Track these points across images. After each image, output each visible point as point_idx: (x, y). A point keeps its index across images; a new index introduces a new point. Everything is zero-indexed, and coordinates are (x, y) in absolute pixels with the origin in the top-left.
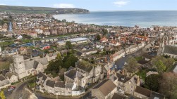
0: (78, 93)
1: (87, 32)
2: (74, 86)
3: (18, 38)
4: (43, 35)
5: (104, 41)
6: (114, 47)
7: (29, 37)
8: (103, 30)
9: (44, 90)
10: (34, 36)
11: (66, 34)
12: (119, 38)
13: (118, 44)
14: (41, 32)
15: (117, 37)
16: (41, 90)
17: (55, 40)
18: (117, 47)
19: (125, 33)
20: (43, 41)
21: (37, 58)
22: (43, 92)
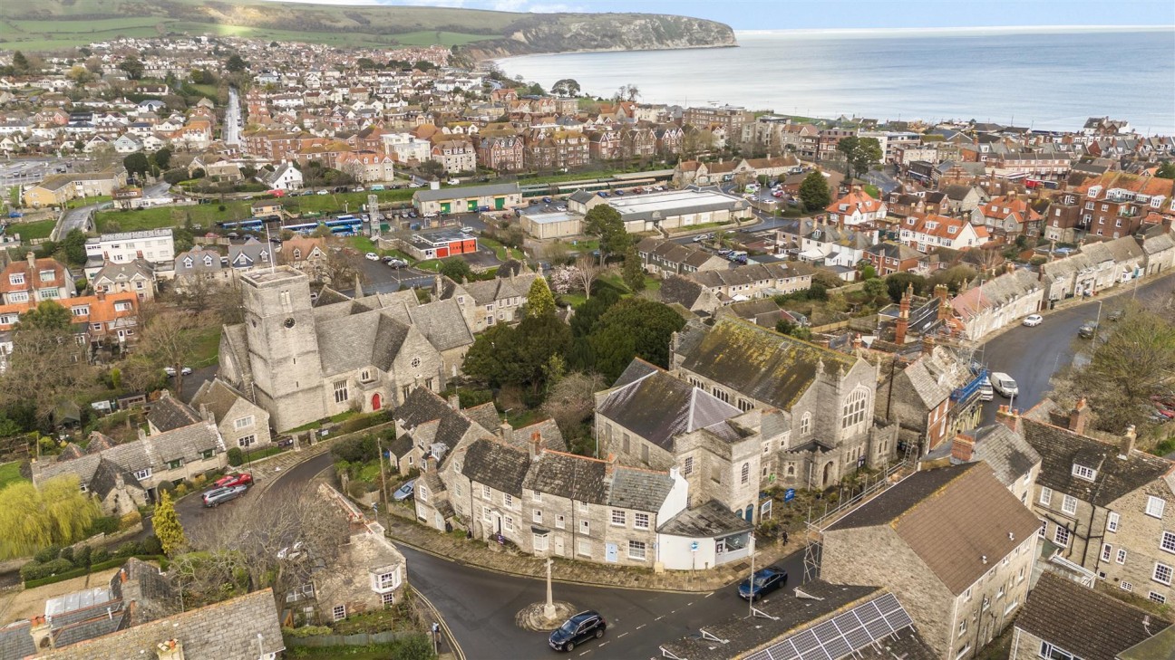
1: (732, 153)
2: (675, 503)
3: (279, 184)
4: (432, 170)
5: (855, 218)
6: (944, 254)
7: (345, 183)
8: (846, 146)
9: (447, 509)
10: (378, 172)
11: (579, 171)
12: (972, 199)
13: (967, 238)
14: (422, 151)
15: (959, 194)
16: (422, 512)
17: (512, 201)
18: (971, 256)
19: (1009, 171)
20: (429, 208)
22: (437, 522)
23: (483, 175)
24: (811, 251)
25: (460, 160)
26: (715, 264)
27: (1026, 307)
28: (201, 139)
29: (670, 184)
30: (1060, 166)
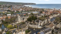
0: (40, 27)
1: (37, 10)
2: (39, 25)
3: (15, 12)
4: (23, 11)
5: (44, 13)
6: (48, 15)
7: (18, 11)
8: (43, 10)
9: (28, 26)
10: (20, 11)
11: (30, 11)
13: (49, 14)
14: (22, 10)
15: (48, 12)
17: (27, 12)
18: (49, 15)
19: (50, 11)
20: (23, 13)
21: (24, 17)
23: (25, 11)
24: (42, 15)
25: (24, 10)
26: (37, 15)
27: (52, 17)
28: (10, 9)
29: (34, 12)
30: (53, 11)
